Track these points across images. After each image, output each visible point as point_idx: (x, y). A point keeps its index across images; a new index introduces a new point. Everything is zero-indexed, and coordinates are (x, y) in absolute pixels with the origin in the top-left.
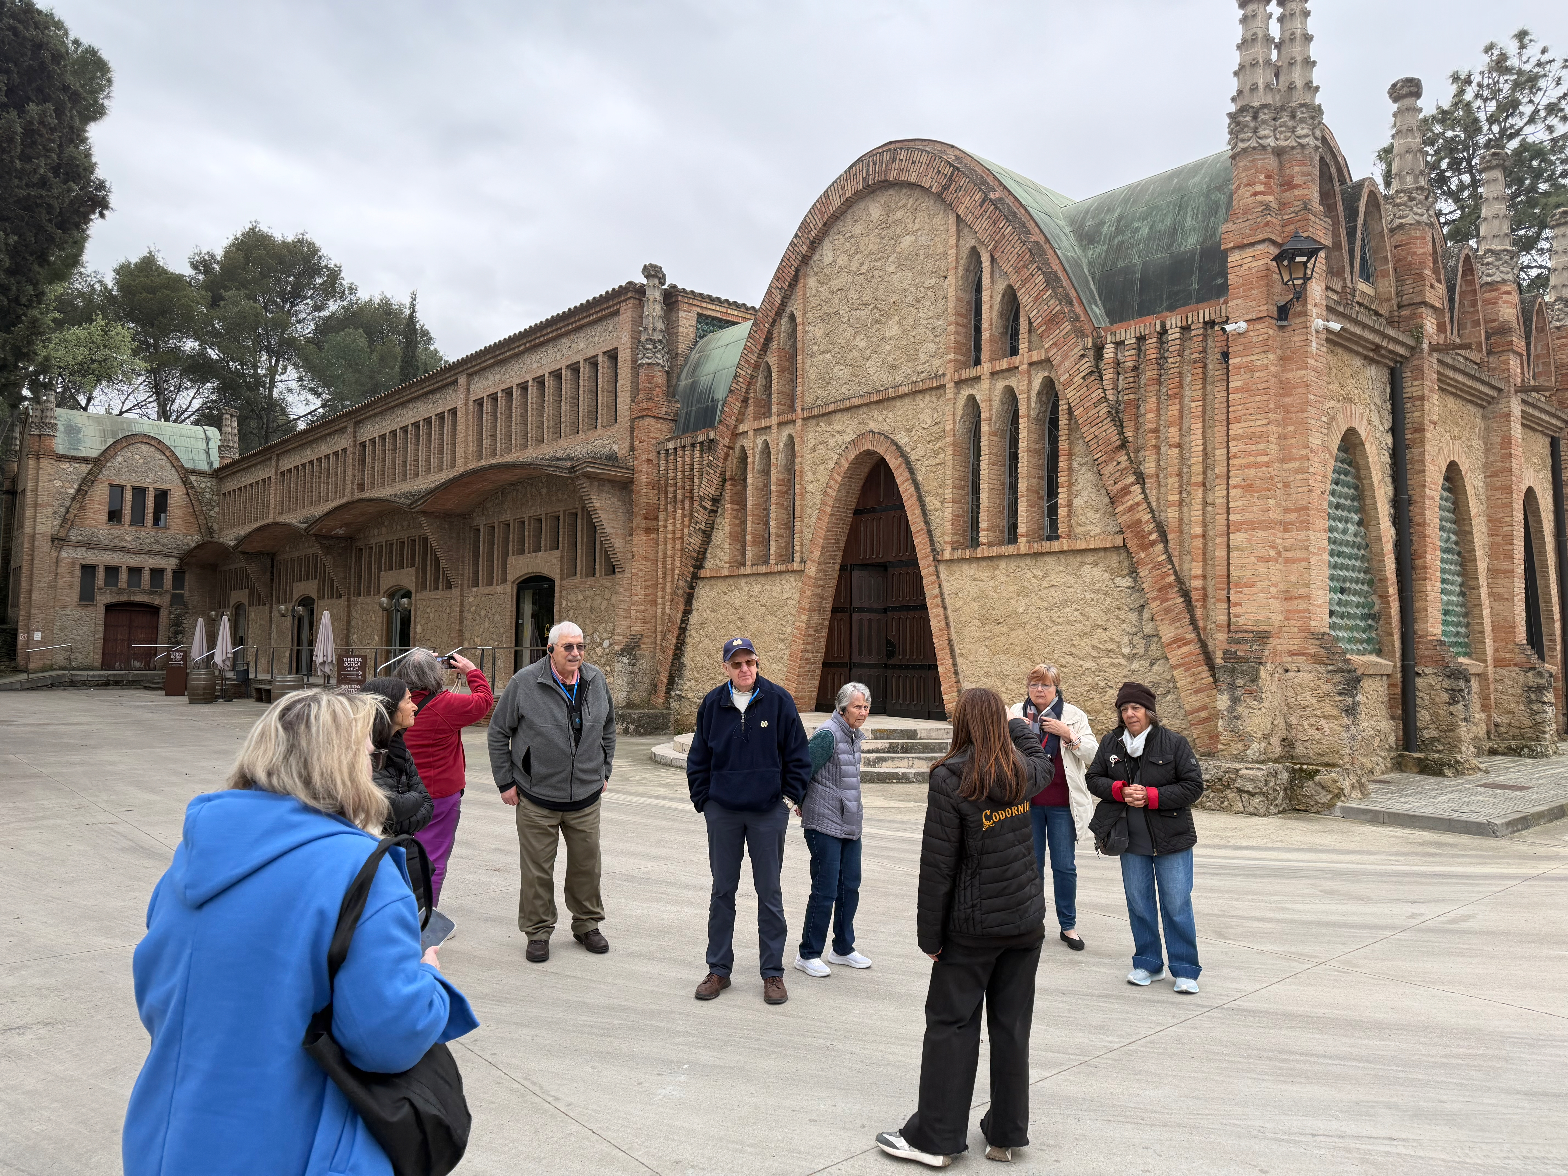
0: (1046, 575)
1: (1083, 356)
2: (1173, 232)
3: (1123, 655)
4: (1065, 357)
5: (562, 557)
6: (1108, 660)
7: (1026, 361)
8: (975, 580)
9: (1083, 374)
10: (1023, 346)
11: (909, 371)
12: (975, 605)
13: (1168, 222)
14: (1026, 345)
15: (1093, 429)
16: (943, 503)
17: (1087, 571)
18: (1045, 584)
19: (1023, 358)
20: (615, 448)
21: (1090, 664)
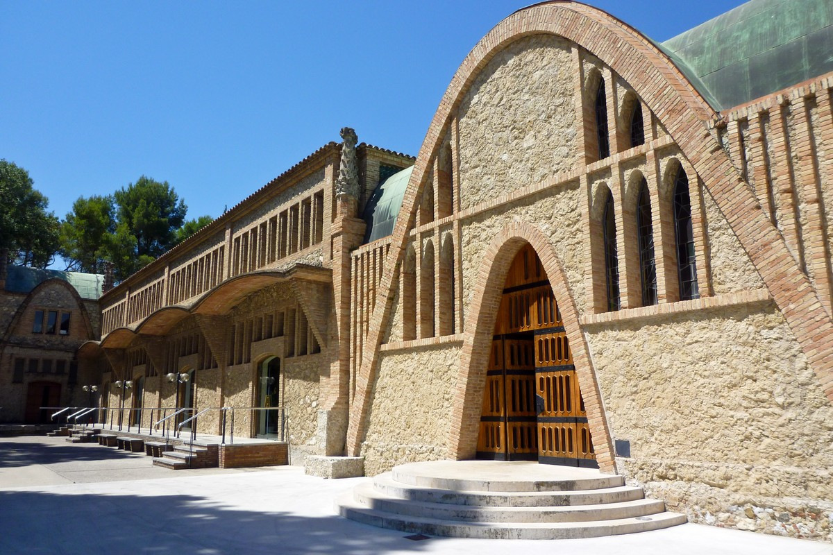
0: (688, 332)
1: (708, 135)
2: (774, 32)
3: (778, 405)
4: (691, 138)
5: (285, 341)
6: (762, 410)
7: (652, 148)
8: (618, 340)
9: (710, 149)
10: (648, 135)
11: (546, 171)
12: (620, 362)
13: (767, 26)
14: (651, 135)
15: (726, 195)
16: (583, 275)
17: (732, 325)
18: (688, 340)
19: (650, 145)
20: (321, 259)
21: (741, 414)
